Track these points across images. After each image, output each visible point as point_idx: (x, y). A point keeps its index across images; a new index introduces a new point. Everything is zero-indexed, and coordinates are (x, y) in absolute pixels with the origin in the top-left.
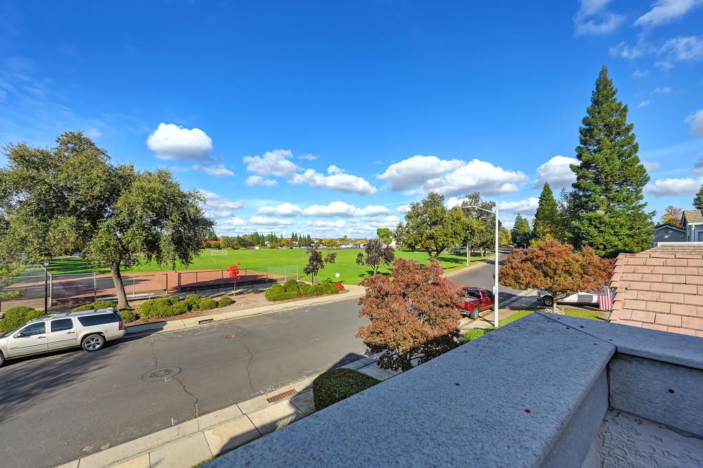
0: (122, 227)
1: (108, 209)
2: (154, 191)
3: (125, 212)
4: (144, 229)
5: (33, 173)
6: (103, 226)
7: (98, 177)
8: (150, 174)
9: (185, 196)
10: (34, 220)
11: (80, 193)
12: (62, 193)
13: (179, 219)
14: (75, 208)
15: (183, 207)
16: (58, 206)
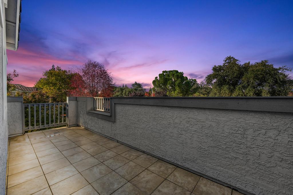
0: (244, 87)
1: (239, 81)
2: (259, 70)
3: (246, 82)
4: (254, 88)
5: (217, 73)
6: (237, 88)
7: (236, 70)
8: (257, 63)
9: (276, 69)
10: (218, 87)
11: (230, 77)
12: (225, 78)
13: (272, 82)
14: (228, 82)
15: (275, 75)
16: (223, 82)
